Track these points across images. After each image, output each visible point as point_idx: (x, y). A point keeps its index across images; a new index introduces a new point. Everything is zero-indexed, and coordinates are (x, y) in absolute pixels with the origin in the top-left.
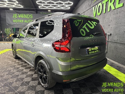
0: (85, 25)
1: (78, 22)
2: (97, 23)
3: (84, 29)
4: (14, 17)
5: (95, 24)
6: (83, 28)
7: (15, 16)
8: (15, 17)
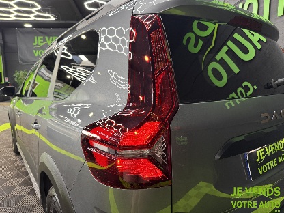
0: (225, 49)
1: (197, 37)
2: (264, 40)
3: (222, 62)
4: (35, 44)
5: (260, 41)
6: (218, 57)
7: (38, 40)
8: (37, 45)
